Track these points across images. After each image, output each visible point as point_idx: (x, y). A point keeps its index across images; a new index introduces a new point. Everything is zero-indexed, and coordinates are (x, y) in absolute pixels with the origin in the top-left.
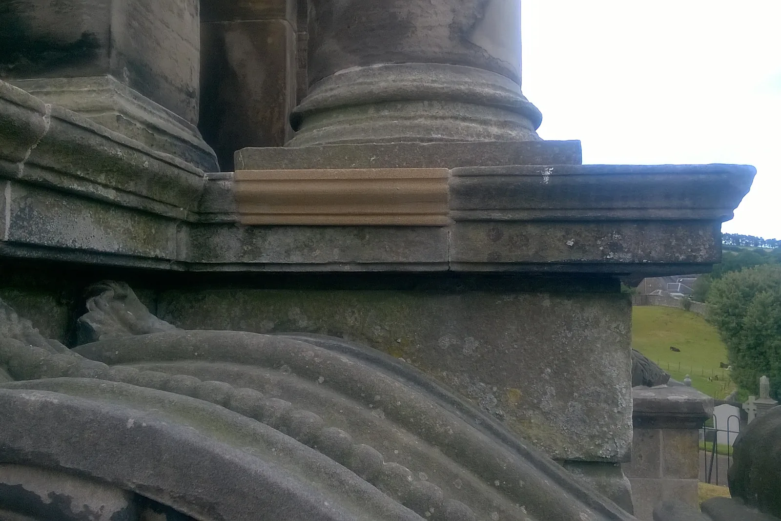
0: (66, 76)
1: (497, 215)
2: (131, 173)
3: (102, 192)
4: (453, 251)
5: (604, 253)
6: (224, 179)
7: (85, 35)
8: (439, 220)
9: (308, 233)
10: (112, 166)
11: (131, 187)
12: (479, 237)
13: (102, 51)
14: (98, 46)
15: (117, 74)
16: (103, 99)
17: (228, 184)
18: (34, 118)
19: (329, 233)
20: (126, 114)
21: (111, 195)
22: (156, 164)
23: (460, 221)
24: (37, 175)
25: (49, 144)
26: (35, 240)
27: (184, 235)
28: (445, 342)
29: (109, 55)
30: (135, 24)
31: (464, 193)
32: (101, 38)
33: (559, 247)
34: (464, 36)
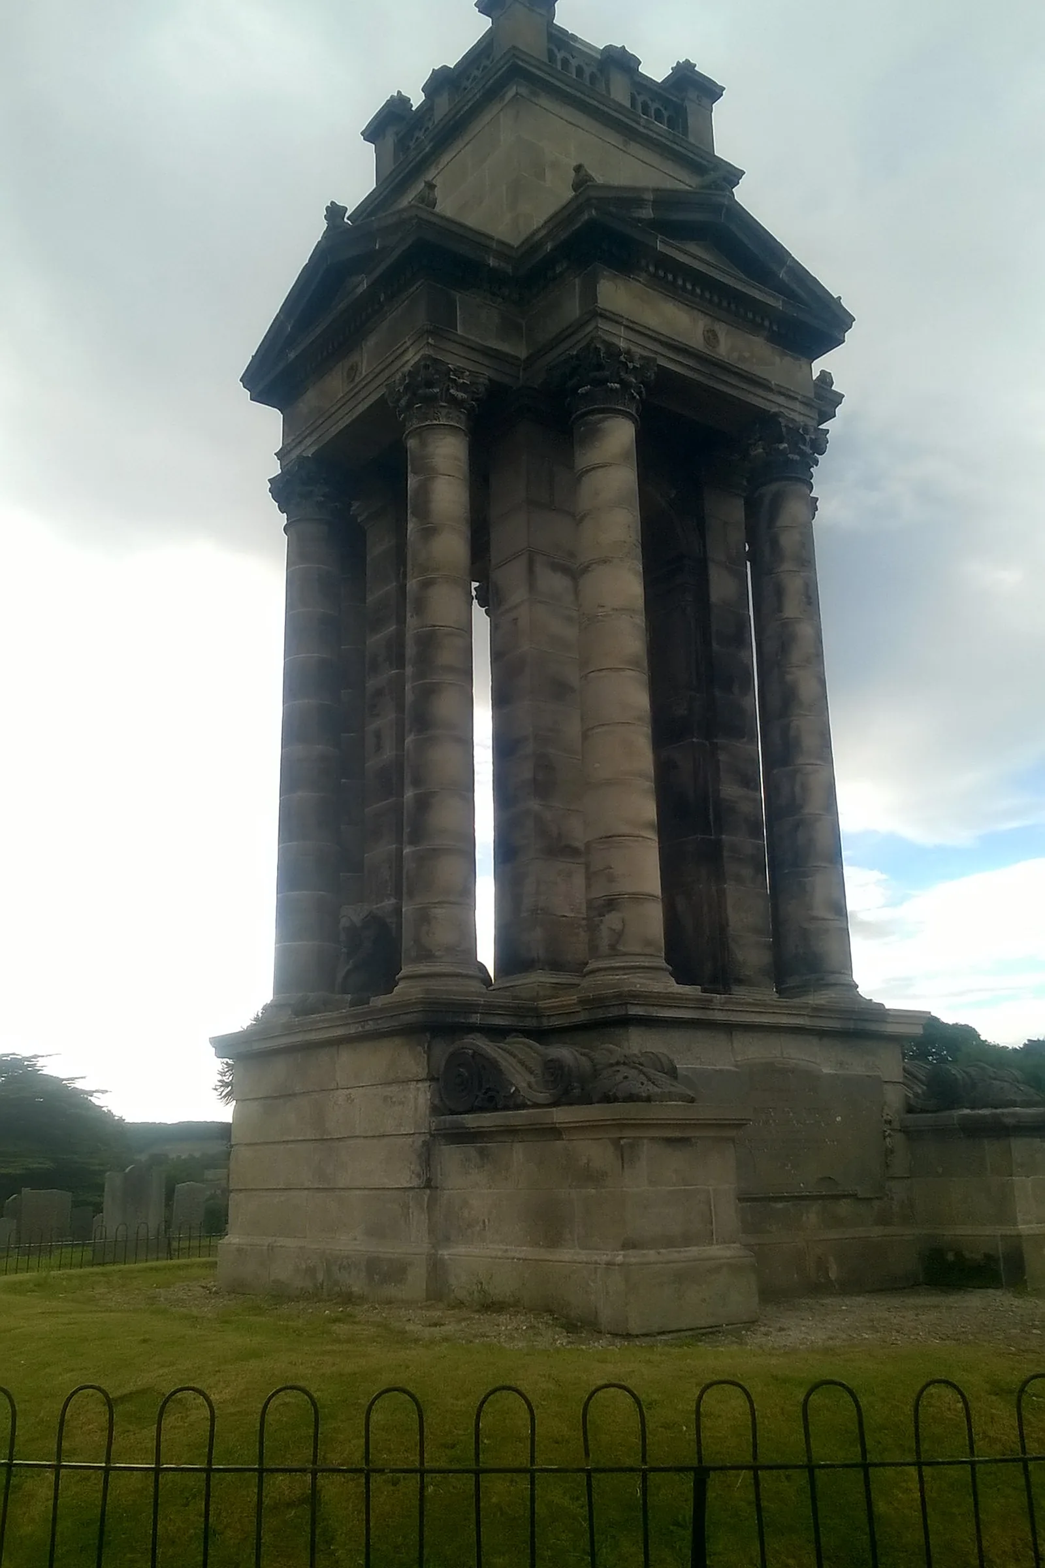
3: (501, 1012)
4: (583, 1017)
5: (607, 1015)
7: (533, 957)
9: (558, 1016)
12: (587, 1013)
14: (536, 961)
15: (542, 969)
20: (542, 982)
21: (504, 1012)
23: (582, 1009)
24: (484, 1011)
26: (485, 1023)
27: (535, 1020)
29: (538, 964)
31: (580, 1002)
32: (536, 958)
33: (600, 1014)
34: (613, 947)
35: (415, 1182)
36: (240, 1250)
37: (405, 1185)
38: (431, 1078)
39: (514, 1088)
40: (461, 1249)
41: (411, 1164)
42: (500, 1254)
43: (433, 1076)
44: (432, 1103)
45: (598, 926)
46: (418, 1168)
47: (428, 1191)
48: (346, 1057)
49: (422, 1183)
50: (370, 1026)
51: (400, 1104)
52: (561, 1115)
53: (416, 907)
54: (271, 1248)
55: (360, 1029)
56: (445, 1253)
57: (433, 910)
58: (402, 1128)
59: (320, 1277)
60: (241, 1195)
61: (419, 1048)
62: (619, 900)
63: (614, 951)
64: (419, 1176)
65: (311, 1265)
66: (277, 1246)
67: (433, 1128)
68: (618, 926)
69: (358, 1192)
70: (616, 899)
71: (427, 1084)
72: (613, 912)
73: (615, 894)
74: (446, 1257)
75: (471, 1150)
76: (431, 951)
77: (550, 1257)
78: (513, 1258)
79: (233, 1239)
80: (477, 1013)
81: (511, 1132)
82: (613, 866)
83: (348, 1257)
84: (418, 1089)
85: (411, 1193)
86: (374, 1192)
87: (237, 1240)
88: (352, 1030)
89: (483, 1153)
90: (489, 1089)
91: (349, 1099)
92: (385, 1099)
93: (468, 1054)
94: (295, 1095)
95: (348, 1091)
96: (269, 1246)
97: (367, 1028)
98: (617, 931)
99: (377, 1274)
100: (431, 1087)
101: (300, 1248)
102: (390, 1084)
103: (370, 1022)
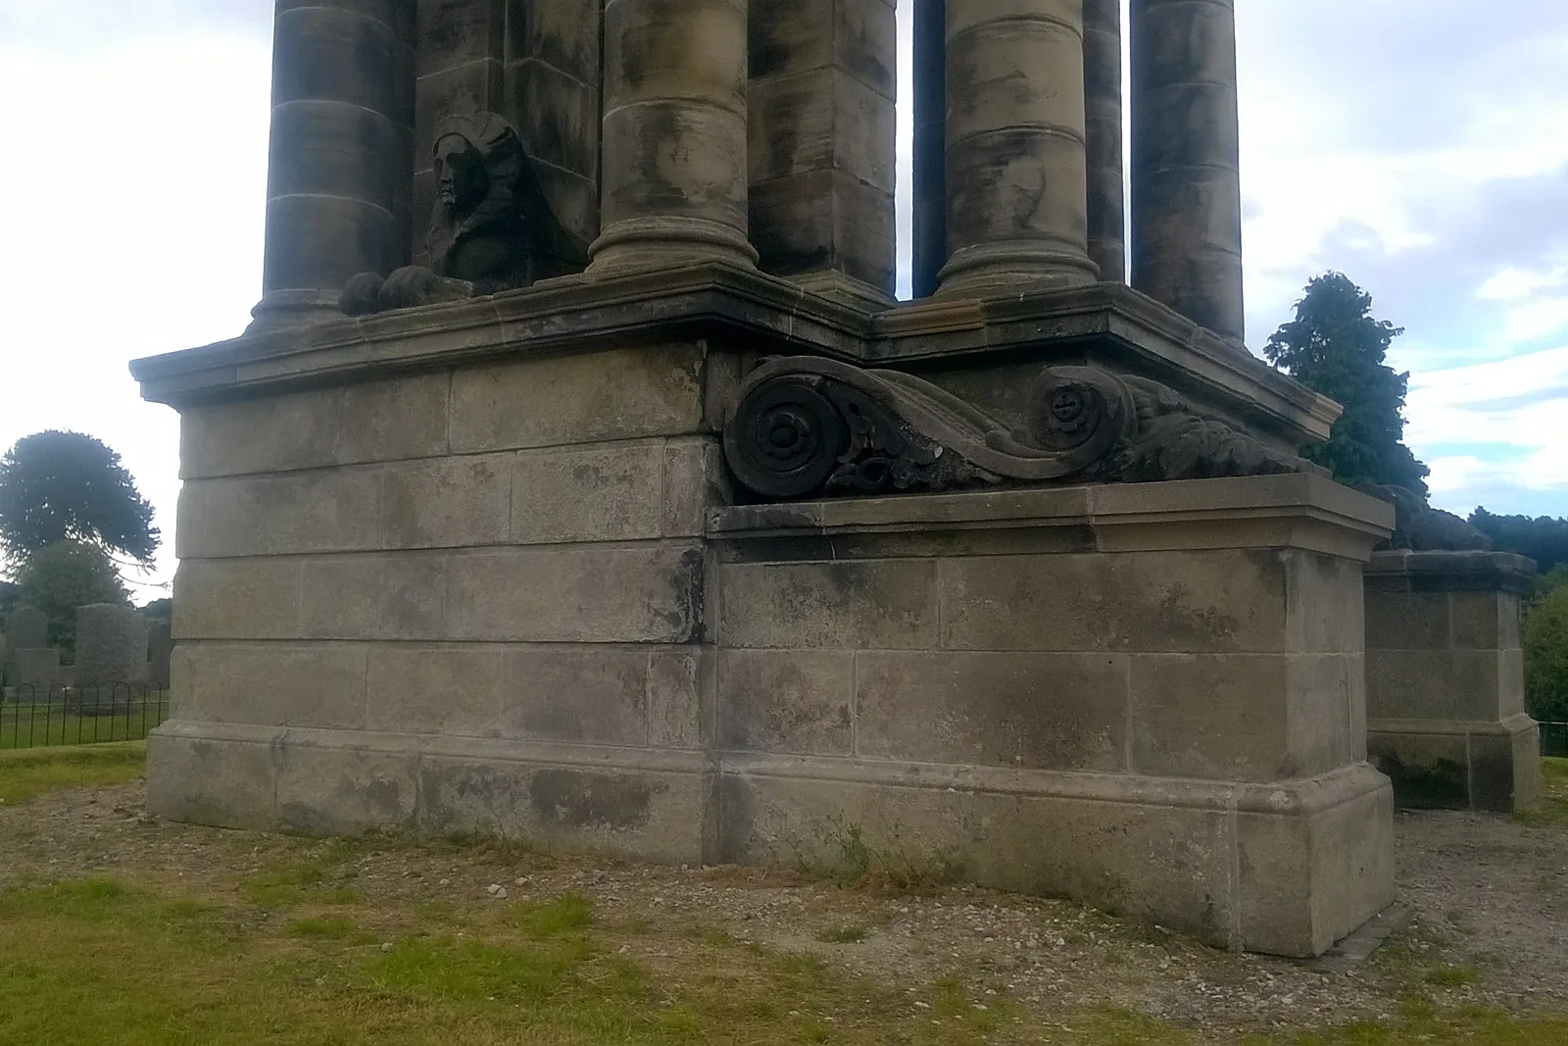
0: (811, 272)
1: (1004, 320)
2: (834, 313)
3: (822, 320)
4: (986, 340)
5: (1055, 333)
6: (879, 316)
7: (820, 247)
8: (978, 325)
9: (920, 339)
10: (825, 309)
11: (834, 319)
12: (998, 331)
13: (830, 256)
14: (827, 253)
15: (837, 268)
16: (830, 283)
17: (881, 318)
18: (798, 292)
19: (930, 338)
20: (842, 290)
21: (826, 322)
22: (844, 309)
23: (988, 324)
24: (799, 313)
25: (804, 301)
26: (799, 336)
27: (863, 346)
28: (996, 393)
29: (832, 258)
30: (848, 235)
31: (987, 310)
32: (828, 248)
33: (1034, 333)
34: (1022, 222)
35: (663, 631)
36: (202, 749)
37: (637, 637)
38: (705, 432)
39: (940, 449)
40: (780, 763)
41: (651, 596)
42: (901, 776)
43: (711, 427)
44: (708, 480)
45: (991, 182)
46: (673, 606)
47: (697, 650)
48: (470, 393)
49: (683, 633)
50: (557, 326)
51: (621, 480)
52: (1098, 500)
53: (647, 103)
54: (281, 747)
55: (529, 333)
56: (742, 769)
57: (684, 112)
58: (627, 528)
59: (408, 802)
60: (200, 648)
61: (678, 373)
62: (1038, 137)
63: (1023, 228)
64: (674, 619)
65: (385, 780)
66: (293, 744)
67: (717, 528)
68: (1032, 185)
69: (502, 649)
70: (1032, 134)
71: (700, 442)
72: (1024, 157)
73: (1029, 124)
74: (746, 777)
75: (812, 573)
76: (679, 191)
77: (1058, 787)
78: (946, 786)
79: (182, 727)
80: (789, 313)
81: (944, 535)
82: (1026, 74)
83: (484, 769)
84: (673, 453)
85: (651, 653)
86: (542, 649)
87: (190, 730)
88: (506, 336)
89: (841, 577)
90: (868, 452)
91: (481, 471)
92: (580, 473)
93: (808, 383)
94: (334, 467)
95: (476, 460)
96: (273, 743)
97: (549, 329)
98: (1030, 194)
99: (563, 804)
100: (708, 448)
101: (358, 749)
102: (591, 443)
103: (558, 320)
